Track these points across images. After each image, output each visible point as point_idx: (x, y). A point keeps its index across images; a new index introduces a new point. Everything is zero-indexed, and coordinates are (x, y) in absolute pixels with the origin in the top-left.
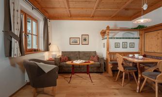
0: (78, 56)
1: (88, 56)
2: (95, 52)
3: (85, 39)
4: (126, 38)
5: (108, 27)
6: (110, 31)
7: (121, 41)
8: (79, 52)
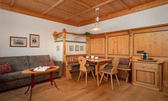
0: (27, 62)
1: (41, 62)
2: (49, 55)
3: (34, 40)
4: (78, 42)
5: (64, 30)
6: (67, 34)
7: (74, 44)
8: (28, 57)
